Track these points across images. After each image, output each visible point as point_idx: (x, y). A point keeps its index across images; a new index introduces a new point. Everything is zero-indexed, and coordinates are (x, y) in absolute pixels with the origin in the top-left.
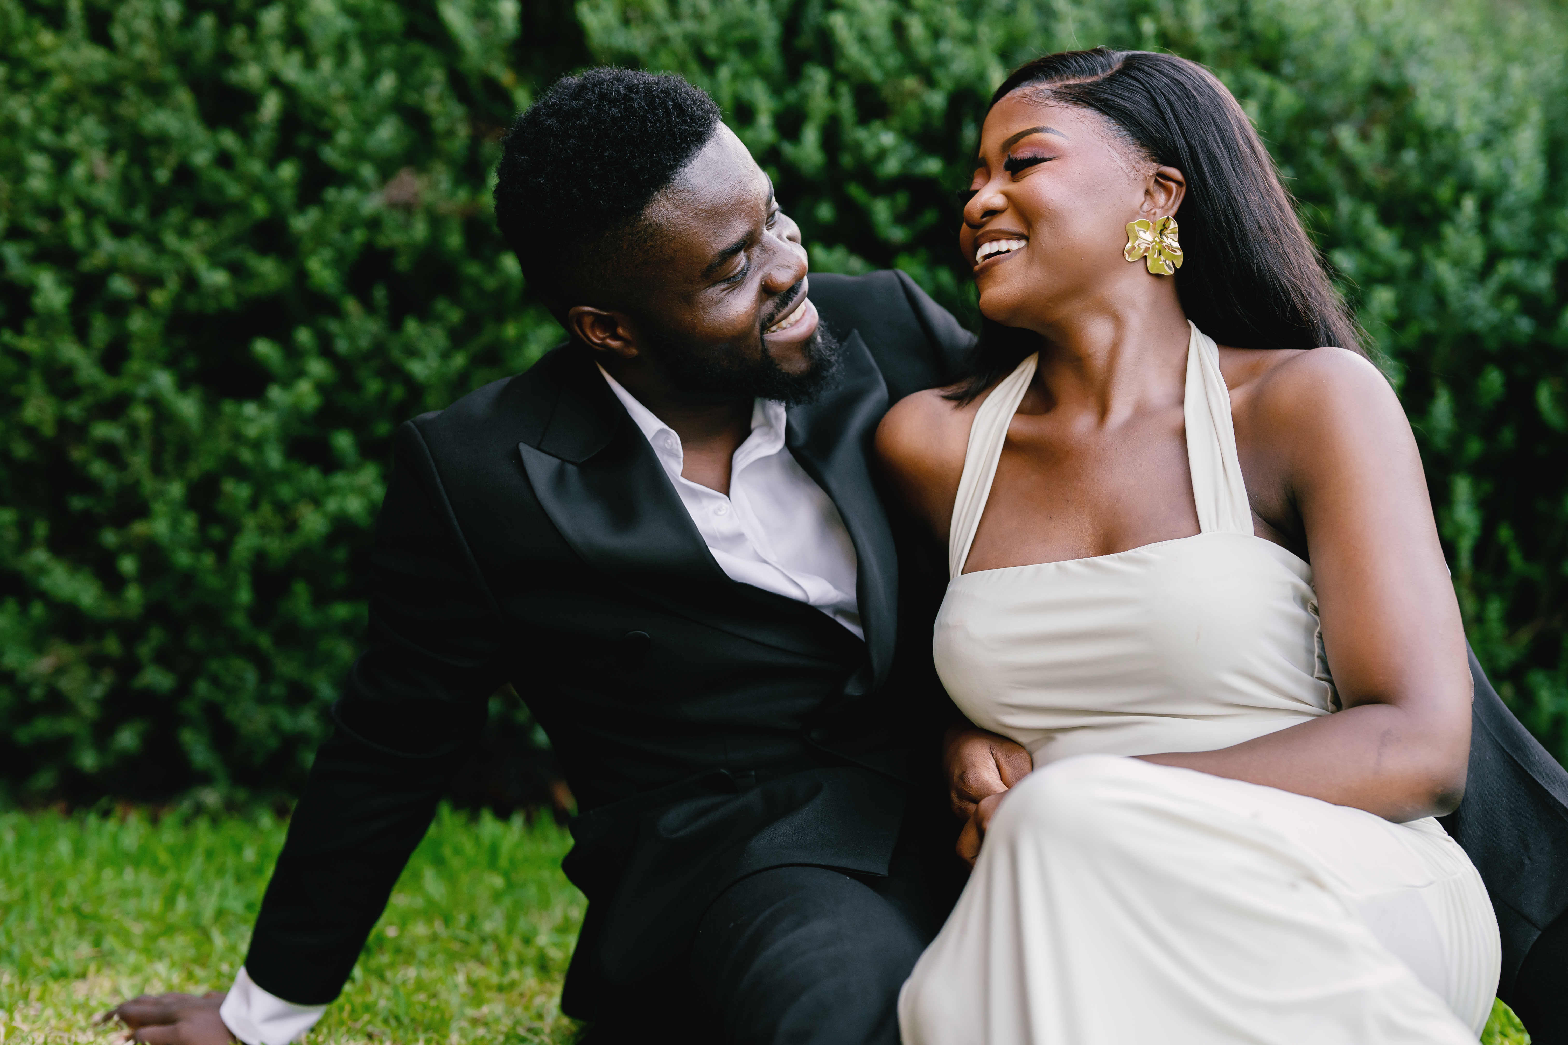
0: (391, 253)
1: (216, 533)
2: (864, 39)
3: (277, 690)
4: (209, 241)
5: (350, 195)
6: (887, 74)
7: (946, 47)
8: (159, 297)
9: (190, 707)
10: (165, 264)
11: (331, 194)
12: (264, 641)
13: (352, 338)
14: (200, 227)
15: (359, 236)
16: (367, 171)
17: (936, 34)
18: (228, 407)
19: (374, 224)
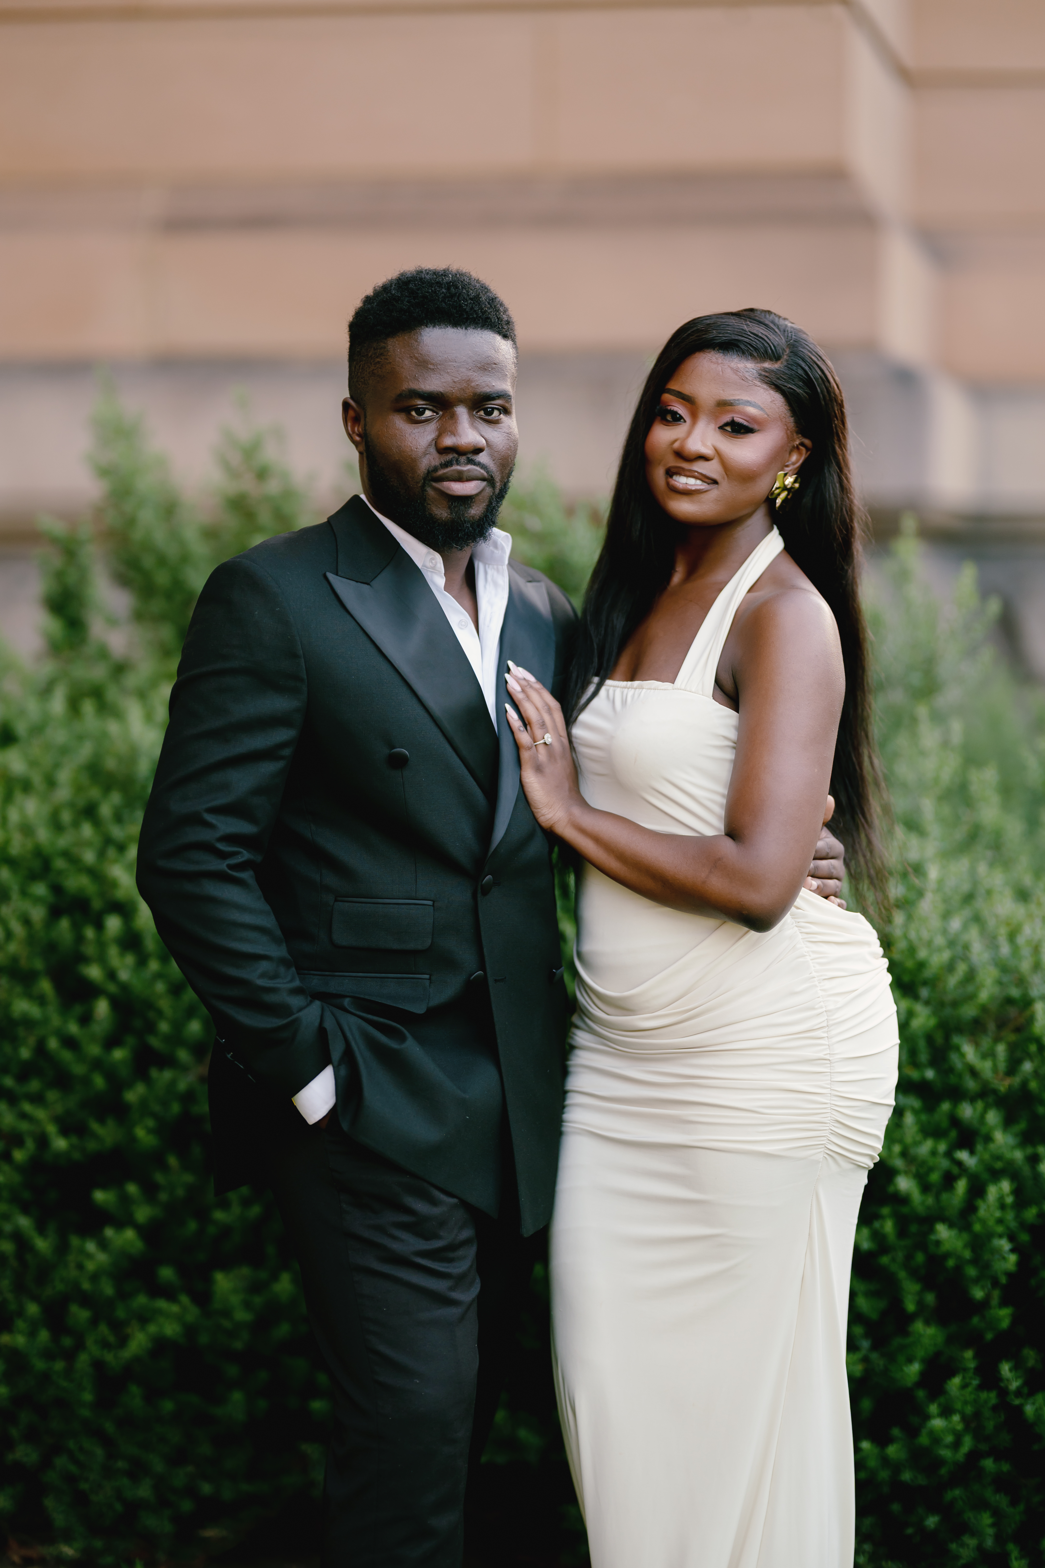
1: (67, 1342)
3: (121, 1464)
4: (59, 1109)
5: (167, 1075)
8: (19, 1155)
9: (51, 1477)
10: (24, 1126)
11: (154, 1073)
12: (109, 1427)
14: (52, 1095)
15: (176, 1108)
16: (183, 1055)
18: (75, 1241)
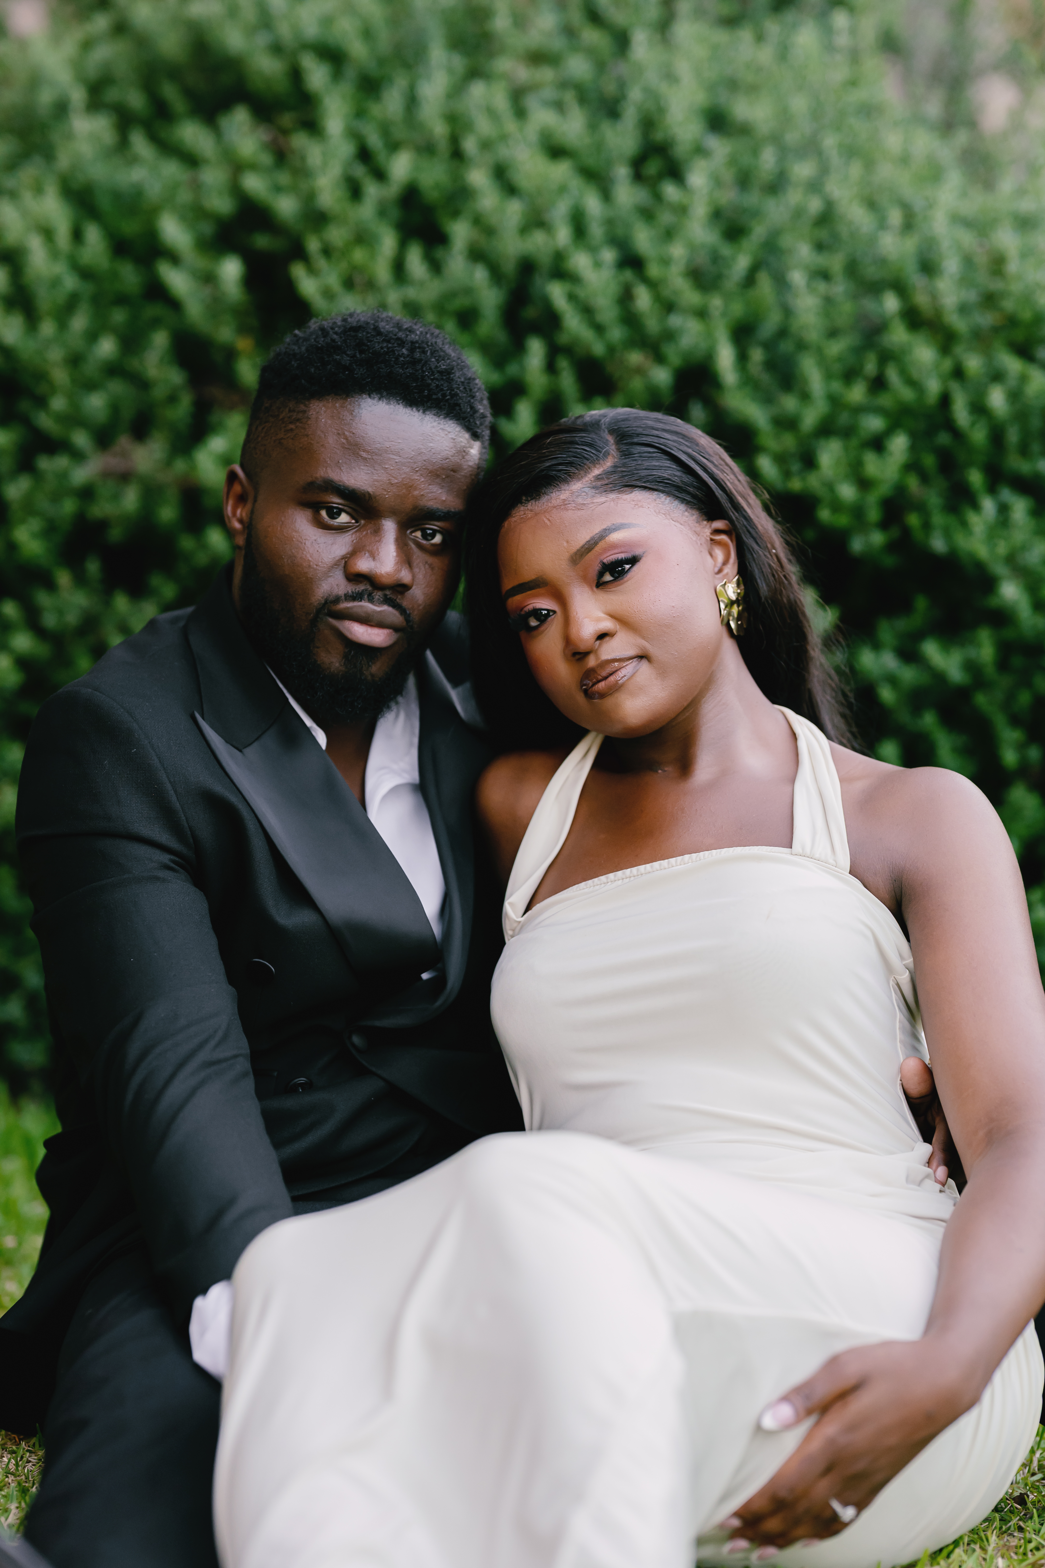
0: (102, 525)
2: (587, 311)
5: (61, 462)
6: (611, 349)
7: (675, 321)
11: (42, 462)
13: (61, 612)
15: (69, 505)
17: (668, 306)
19: (87, 493)
